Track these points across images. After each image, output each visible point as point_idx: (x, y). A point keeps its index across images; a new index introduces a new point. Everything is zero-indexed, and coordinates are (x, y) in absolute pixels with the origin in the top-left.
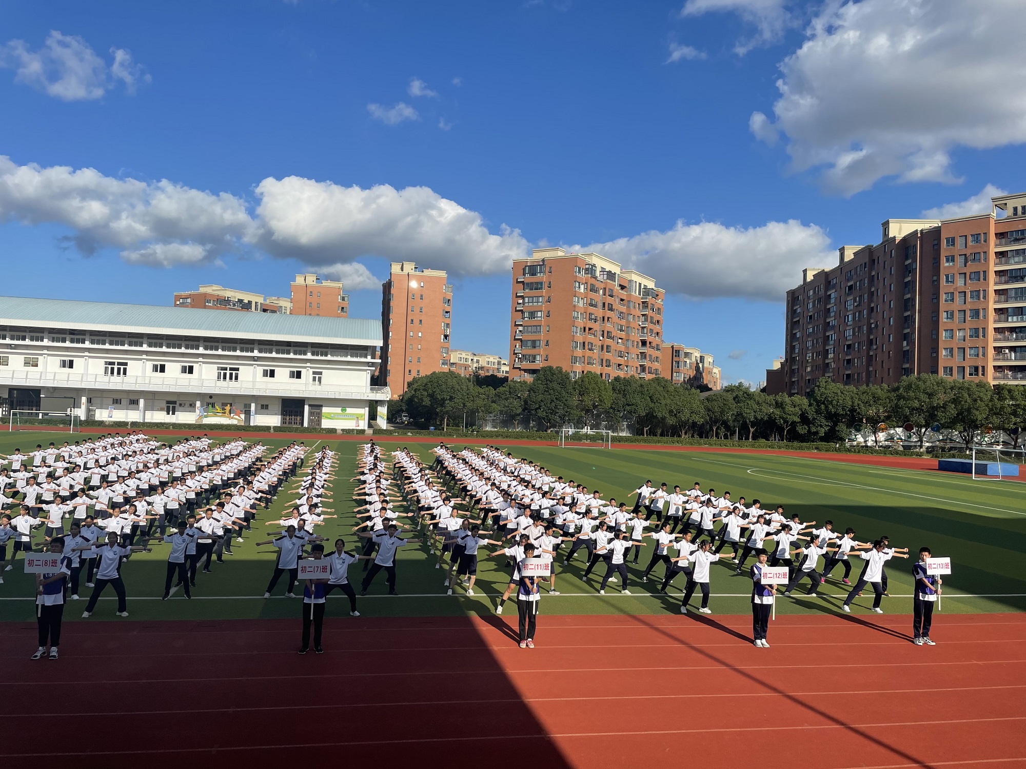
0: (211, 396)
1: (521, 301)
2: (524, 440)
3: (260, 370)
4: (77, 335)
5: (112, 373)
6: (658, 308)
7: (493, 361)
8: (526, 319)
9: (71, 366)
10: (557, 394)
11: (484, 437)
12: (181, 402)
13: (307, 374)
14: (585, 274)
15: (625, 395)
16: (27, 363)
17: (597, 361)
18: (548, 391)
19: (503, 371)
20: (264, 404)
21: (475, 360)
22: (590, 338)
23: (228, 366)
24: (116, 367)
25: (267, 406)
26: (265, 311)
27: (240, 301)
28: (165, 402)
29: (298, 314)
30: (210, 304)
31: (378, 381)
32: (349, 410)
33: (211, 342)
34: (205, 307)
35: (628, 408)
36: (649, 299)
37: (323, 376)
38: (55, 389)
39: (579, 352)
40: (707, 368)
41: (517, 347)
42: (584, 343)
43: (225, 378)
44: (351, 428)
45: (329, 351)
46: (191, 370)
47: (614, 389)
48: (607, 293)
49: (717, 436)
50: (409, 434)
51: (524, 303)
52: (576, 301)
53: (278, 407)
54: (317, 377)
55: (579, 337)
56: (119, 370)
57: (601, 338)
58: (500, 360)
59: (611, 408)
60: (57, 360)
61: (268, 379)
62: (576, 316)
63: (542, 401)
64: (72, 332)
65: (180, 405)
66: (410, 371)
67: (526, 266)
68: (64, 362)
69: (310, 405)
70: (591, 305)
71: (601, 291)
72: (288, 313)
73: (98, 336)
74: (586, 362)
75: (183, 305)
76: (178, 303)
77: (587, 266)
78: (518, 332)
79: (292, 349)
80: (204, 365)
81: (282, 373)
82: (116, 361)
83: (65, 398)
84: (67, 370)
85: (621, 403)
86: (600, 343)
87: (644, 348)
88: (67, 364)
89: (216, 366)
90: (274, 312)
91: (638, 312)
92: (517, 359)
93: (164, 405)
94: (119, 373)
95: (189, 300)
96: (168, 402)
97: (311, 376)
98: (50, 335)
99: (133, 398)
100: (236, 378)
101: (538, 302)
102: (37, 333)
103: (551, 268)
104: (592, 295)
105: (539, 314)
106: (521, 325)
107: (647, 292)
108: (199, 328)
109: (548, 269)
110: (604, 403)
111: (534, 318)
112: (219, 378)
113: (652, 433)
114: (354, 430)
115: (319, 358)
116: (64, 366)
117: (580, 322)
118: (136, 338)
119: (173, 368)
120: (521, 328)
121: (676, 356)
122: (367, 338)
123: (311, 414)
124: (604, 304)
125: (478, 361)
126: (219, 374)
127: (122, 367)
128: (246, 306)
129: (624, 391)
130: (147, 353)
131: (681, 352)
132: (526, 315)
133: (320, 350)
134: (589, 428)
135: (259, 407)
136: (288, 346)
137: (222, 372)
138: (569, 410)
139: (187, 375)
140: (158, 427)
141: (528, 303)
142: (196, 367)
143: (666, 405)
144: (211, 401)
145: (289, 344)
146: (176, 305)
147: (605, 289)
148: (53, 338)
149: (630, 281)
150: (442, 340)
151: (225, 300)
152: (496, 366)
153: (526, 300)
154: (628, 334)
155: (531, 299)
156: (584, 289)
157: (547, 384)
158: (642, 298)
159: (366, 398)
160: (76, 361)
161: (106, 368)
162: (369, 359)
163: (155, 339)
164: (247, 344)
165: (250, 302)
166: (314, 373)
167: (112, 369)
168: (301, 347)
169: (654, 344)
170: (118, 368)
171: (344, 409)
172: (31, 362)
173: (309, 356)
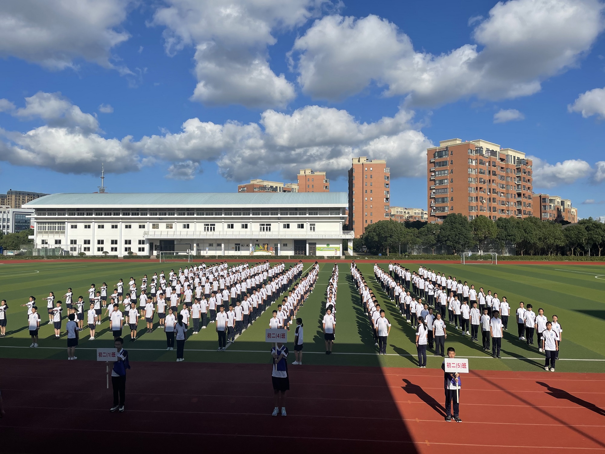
0: (257, 240)
1: (433, 174)
2: (438, 260)
3: (282, 225)
4: (190, 211)
5: (208, 230)
6: (528, 171)
7: (418, 212)
8: (437, 185)
9: (188, 227)
10: (459, 230)
11: (412, 259)
12: (242, 244)
13: (307, 226)
14: (475, 153)
15: (506, 230)
16: (167, 227)
17: (487, 208)
18: (452, 229)
19: (425, 218)
20: (285, 243)
21: (407, 212)
22: (481, 194)
23: (265, 223)
24: (209, 227)
25: (286, 244)
26: (284, 191)
27: (272, 187)
28: (234, 244)
29: (302, 192)
30: (256, 190)
31: (347, 228)
32: (331, 246)
33: (256, 211)
34: (254, 192)
35: (509, 238)
36: (522, 166)
37: (316, 226)
38: (181, 239)
39: (474, 203)
40: (567, 209)
41: (432, 202)
42: (477, 197)
43: (264, 230)
44: (332, 255)
45: (318, 212)
46: (246, 226)
47: (498, 226)
48: (491, 164)
49: (575, 254)
50: (366, 258)
51: (435, 175)
52: (470, 171)
53: (292, 246)
54: (313, 227)
55: (473, 194)
56: (211, 228)
57: (489, 194)
58: (423, 211)
59: (497, 238)
60: (181, 225)
61: (286, 229)
62: (470, 180)
63: (449, 235)
64: (188, 209)
65: (242, 245)
66: (366, 221)
67: (435, 152)
68: (185, 225)
69: (309, 244)
70: (481, 173)
71: (487, 163)
72: (297, 192)
73: (200, 211)
74: (479, 209)
75: (243, 191)
76: (240, 190)
77: (477, 149)
78: (432, 193)
79: (298, 212)
80: (253, 223)
81: (294, 226)
82: (210, 224)
83: (186, 244)
84: (186, 229)
85: (503, 235)
86: (488, 197)
87: (519, 198)
88: (186, 226)
89: (259, 224)
90: (290, 191)
91: (514, 175)
92: (432, 210)
93: (234, 246)
94: (211, 230)
95: (245, 189)
96: (236, 244)
97: (309, 226)
98: (177, 211)
99: (219, 242)
100: (270, 230)
101: (444, 174)
102: (171, 211)
103: (452, 152)
104: (481, 166)
105: (446, 181)
106: (434, 189)
107: (520, 161)
108: (249, 203)
109: (450, 153)
110: (492, 235)
111: (443, 184)
112: (261, 230)
113: (527, 253)
114: (334, 256)
115: (313, 216)
116: (185, 228)
117: (474, 184)
118: (218, 211)
119: (238, 226)
120: (434, 191)
121: (543, 202)
122: (339, 202)
123: (310, 248)
124: (490, 172)
125: (408, 213)
126: (261, 228)
127: (212, 227)
128: (274, 190)
129: (505, 227)
130: (224, 218)
131: (546, 199)
132: (437, 182)
133: (313, 211)
134: (482, 251)
135: (282, 245)
136: (296, 210)
137: (262, 226)
138: (468, 240)
139: (244, 229)
140: (231, 258)
141: (438, 174)
142: (249, 225)
143: (536, 234)
144: (257, 243)
146: (239, 192)
147: (490, 162)
148: (179, 213)
149: (508, 155)
150: (385, 201)
151: (264, 187)
152: (420, 215)
153: (437, 173)
154: (507, 190)
155: (440, 172)
156: (475, 163)
157: (452, 225)
158: (516, 166)
159: (340, 238)
160: (191, 225)
161: (205, 227)
162: (341, 215)
163: (228, 211)
164: (274, 211)
165: (276, 187)
166: (311, 225)
167: (208, 228)
168: (303, 210)
169: (526, 195)
170: (211, 227)
171: (328, 245)
172: (169, 227)
173: (307, 216)
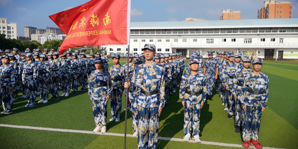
3: (260, 39)
4: (198, 31)
5: (209, 43)
13: (277, 40)
23: (249, 38)
24: (210, 41)
32: (294, 53)
38: (192, 48)
43: (247, 42)
46: (235, 40)
54: (281, 40)
61: (262, 42)
69: (279, 51)
79: (272, 30)
80: (240, 39)
81: (268, 40)
82: (210, 39)
84: (195, 42)
88: (195, 40)
89: (243, 39)
94: (211, 43)
97: (279, 40)
98: (190, 31)
100: (251, 42)
102: (186, 31)
112: (245, 42)
115: (282, 33)
118: (216, 30)
119: (229, 40)
123: (279, 54)
127: (212, 41)
130: (220, 35)
133: (283, 30)
137: (246, 40)
139: (233, 42)
145: (271, 28)
160: (198, 39)
161: (207, 41)
164: (255, 30)
168: (276, 29)
171: (292, 52)
172: (185, 40)
173: (279, 33)
